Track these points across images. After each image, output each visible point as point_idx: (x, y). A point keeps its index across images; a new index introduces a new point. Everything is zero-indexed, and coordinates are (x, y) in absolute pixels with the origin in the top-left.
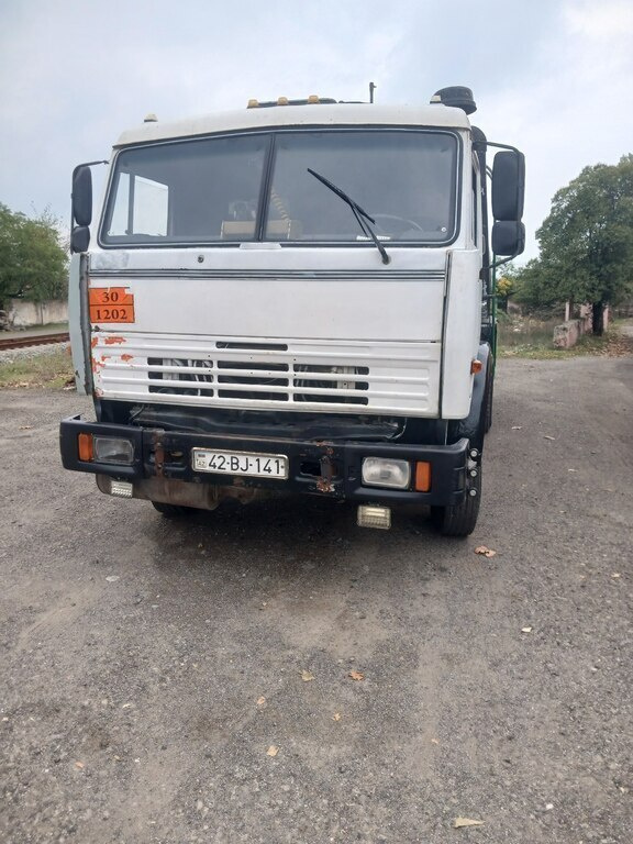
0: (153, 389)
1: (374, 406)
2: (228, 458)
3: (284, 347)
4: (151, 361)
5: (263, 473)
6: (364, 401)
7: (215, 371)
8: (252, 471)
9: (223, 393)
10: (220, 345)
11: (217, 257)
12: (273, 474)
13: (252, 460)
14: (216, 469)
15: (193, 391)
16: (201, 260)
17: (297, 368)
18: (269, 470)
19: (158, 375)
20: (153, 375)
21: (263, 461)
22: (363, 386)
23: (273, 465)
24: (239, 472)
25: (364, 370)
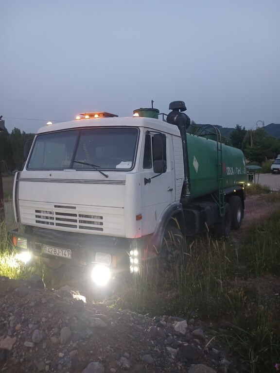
0: (37, 222)
1: (105, 232)
2: (53, 249)
3: (75, 208)
4: (37, 211)
5: (64, 256)
6: (102, 229)
7: (55, 216)
8: (60, 255)
9: (57, 224)
10: (55, 206)
11: (56, 174)
12: (67, 256)
13: (60, 251)
14: (50, 253)
15: (48, 223)
16: (50, 175)
17: (80, 216)
18: (66, 255)
19: (39, 217)
20: (37, 216)
21: (64, 251)
22: (102, 224)
23: (67, 253)
24: (57, 255)
25: (101, 218)
